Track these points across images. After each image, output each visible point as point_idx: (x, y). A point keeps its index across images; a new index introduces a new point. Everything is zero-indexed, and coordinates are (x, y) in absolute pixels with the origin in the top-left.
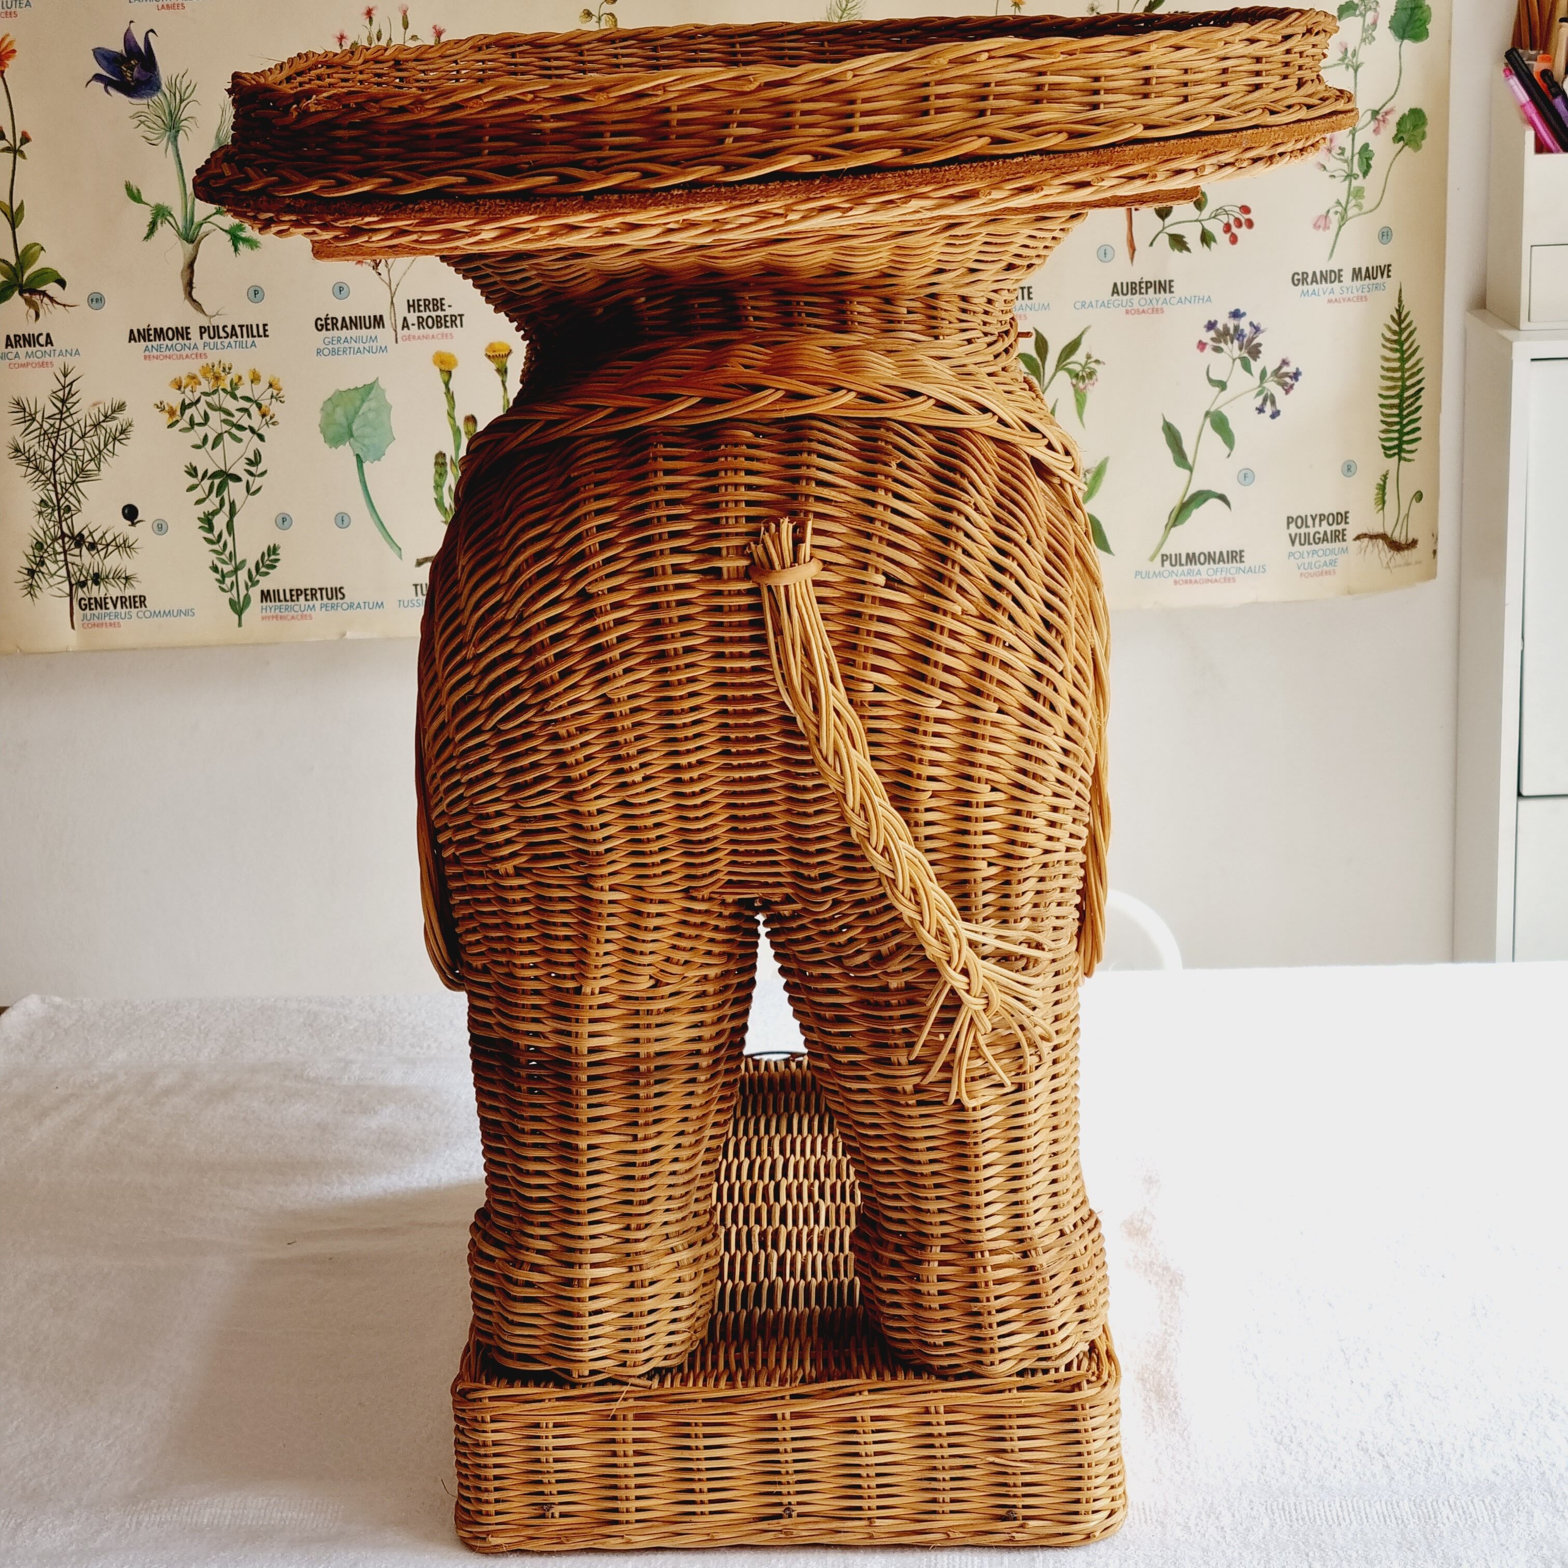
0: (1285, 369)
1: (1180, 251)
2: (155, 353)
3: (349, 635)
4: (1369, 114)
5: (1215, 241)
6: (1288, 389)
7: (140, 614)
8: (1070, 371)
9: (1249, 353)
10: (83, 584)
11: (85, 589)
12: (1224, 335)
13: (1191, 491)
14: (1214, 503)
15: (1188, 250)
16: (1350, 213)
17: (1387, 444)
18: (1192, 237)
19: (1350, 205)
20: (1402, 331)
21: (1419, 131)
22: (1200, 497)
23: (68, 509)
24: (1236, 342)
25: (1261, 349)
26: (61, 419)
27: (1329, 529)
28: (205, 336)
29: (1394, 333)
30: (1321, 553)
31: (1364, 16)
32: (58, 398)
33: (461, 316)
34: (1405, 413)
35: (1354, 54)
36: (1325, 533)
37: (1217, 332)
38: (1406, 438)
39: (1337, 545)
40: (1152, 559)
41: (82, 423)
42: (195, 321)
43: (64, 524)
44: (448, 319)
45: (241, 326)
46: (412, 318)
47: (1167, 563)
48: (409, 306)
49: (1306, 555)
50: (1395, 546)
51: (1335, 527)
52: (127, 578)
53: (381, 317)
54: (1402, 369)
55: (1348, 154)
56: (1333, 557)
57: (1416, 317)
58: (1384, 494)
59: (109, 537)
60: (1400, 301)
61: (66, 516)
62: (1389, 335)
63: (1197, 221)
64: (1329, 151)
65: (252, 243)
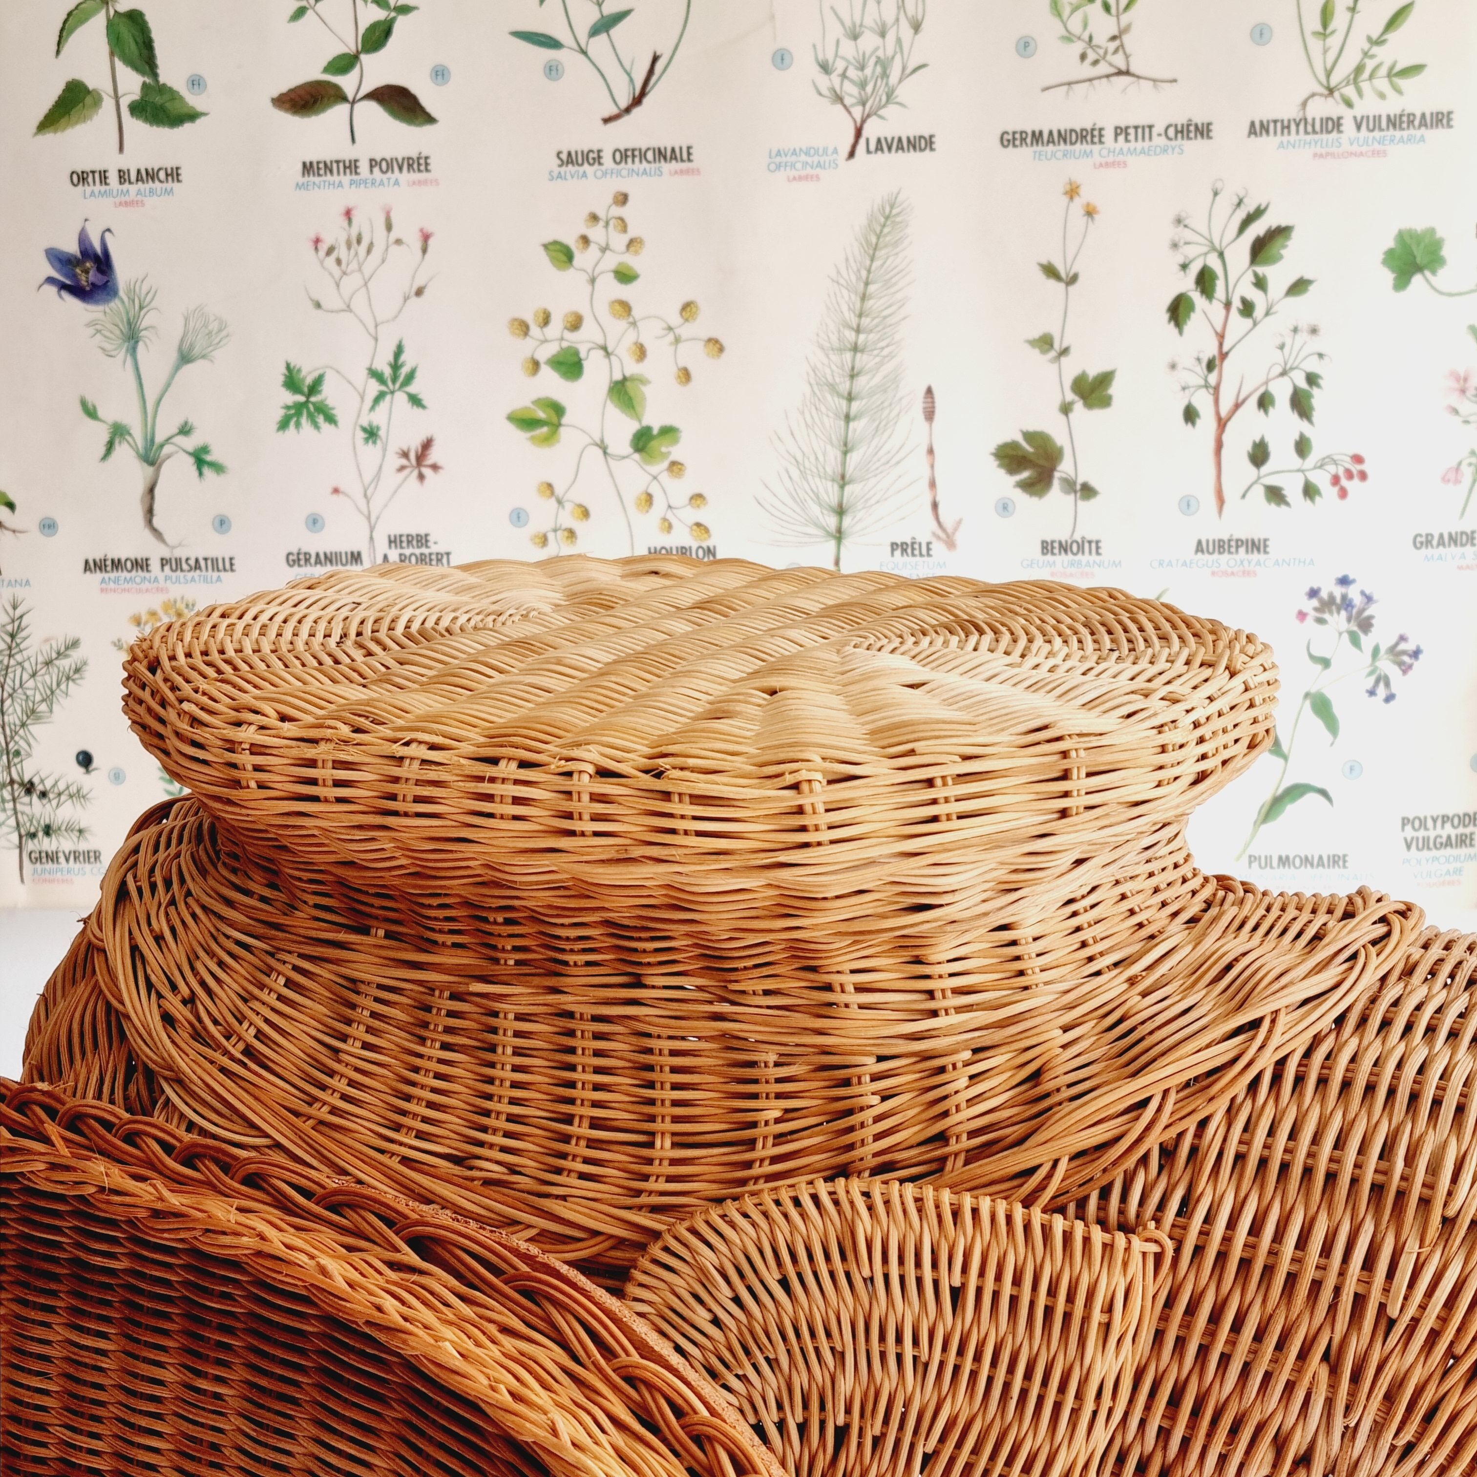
0: (1403, 646)
1: (1278, 505)
2: (112, 585)
5: (1320, 495)
6: (1406, 669)
7: (95, 871)
9: (1359, 626)
10: (33, 836)
11: (36, 841)
12: (1328, 605)
13: (1286, 784)
14: (1312, 798)
15: (1287, 504)
18: (1293, 490)
22: (1295, 792)
23: (17, 753)
24: (1343, 614)
25: (1374, 621)
26: (10, 656)
27: (1453, 833)
28: (167, 568)
30: (1442, 860)
32: (7, 633)
33: (448, 554)
36: (1449, 837)
37: (1321, 601)
39: (1463, 851)
40: (1238, 858)
41: (33, 660)
42: (155, 552)
43: (13, 770)
44: (434, 557)
45: (206, 559)
46: (394, 555)
47: (1256, 866)
48: (390, 542)
49: (1424, 862)
51: (1461, 830)
52: (80, 831)
53: (359, 554)
56: (1458, 865)
59: (61, 786)
61: (16, 760)
63: (1299, 470)
64: (1463, 391)
65: (218, 468)
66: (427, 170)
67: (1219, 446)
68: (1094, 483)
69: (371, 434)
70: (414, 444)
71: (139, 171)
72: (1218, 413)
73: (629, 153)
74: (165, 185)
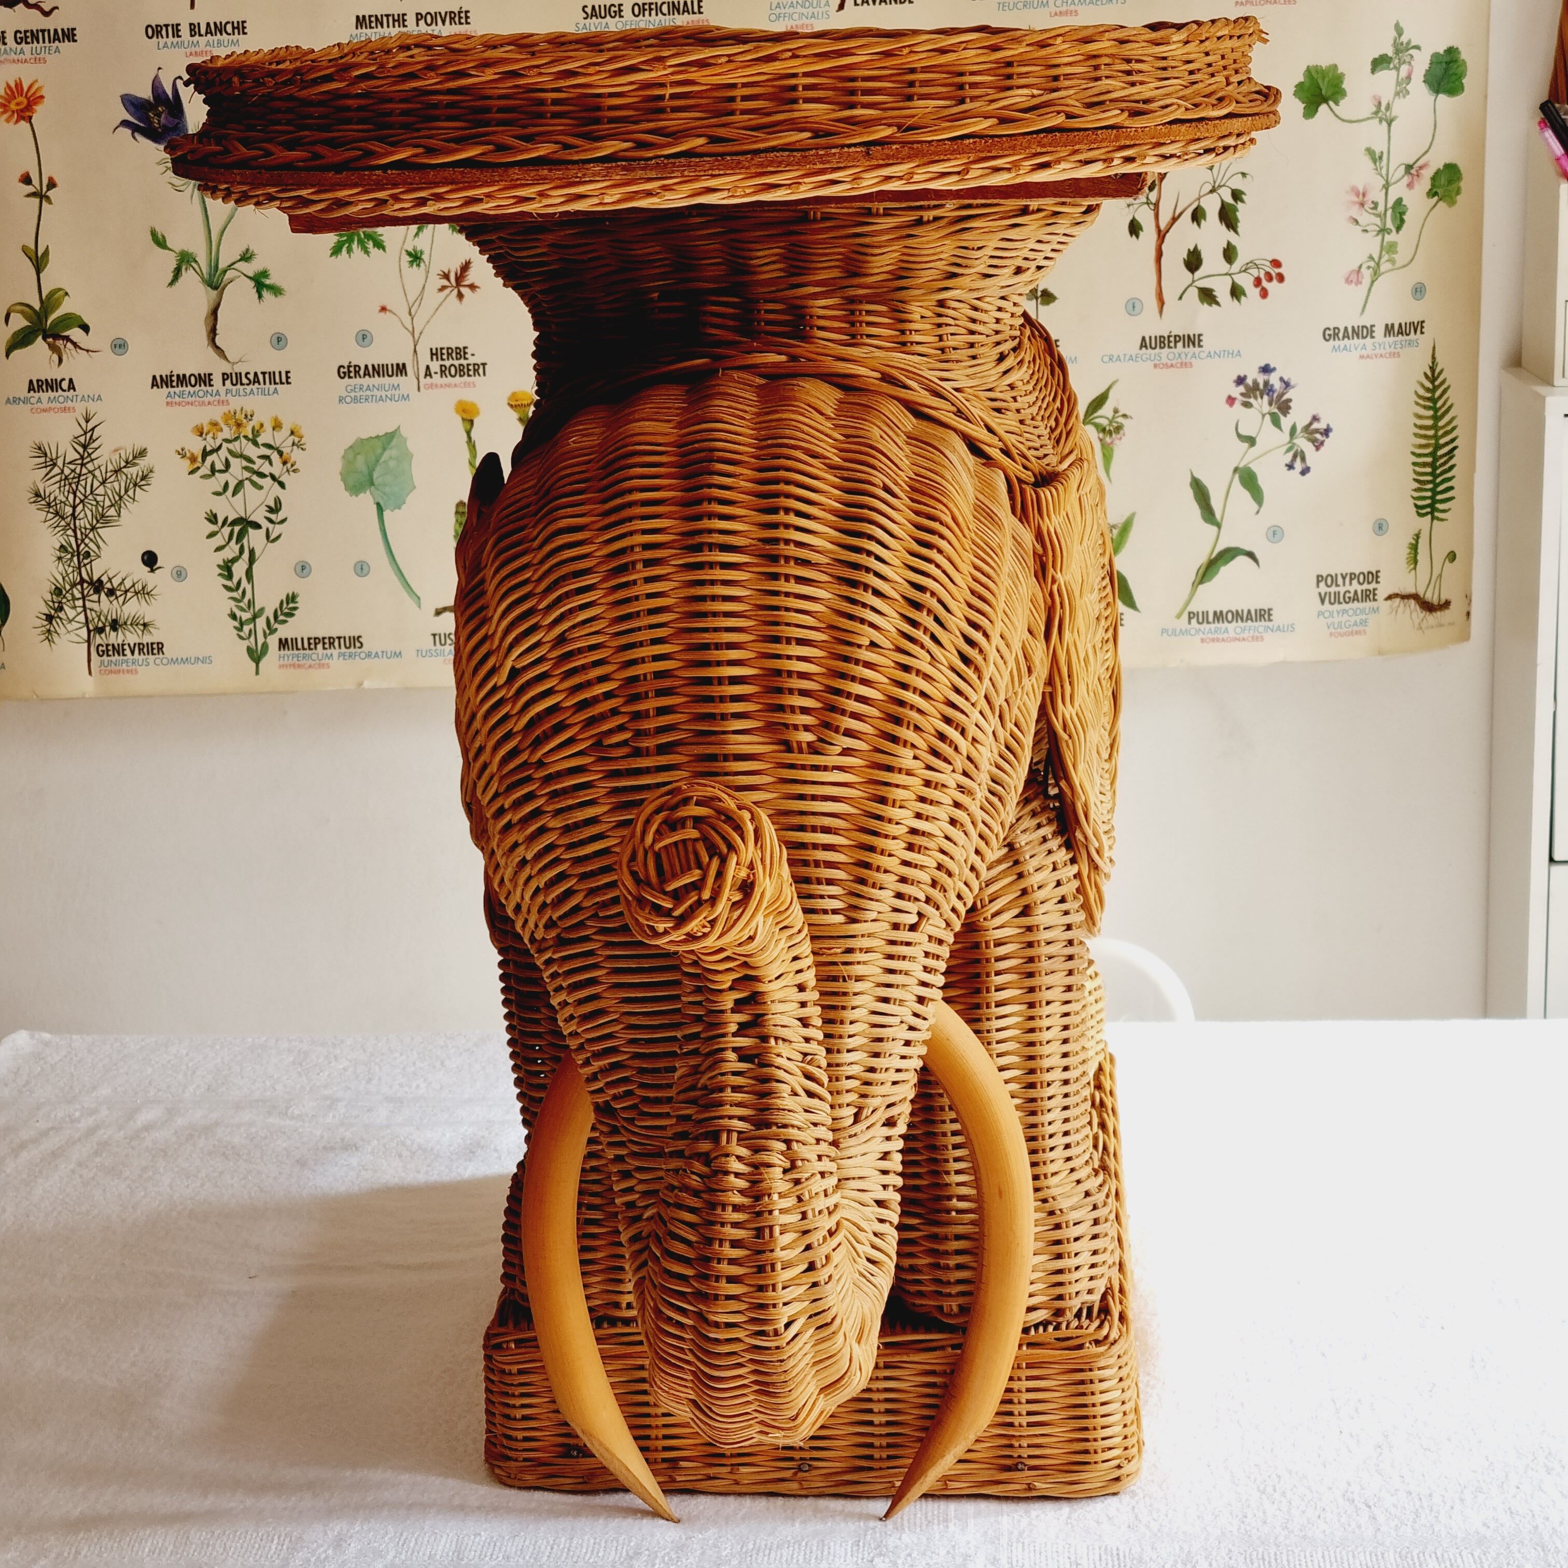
0: (1315, 426)
1: (1210, 304)
2: (177, 399)
3: (367, 684)
4: (1403, 168)
5: (1245, 295)
6: (1318, 446)
7: (158, 661)
8: (1097, 426)
9: (1279, 408)
10: (101, 630)
11: (103, 635)
12: (1253, 390)
13: (1220, 547)
14: (1242, 560)
15: (1218, 304)
16: (1383, 268)
17: (1420, 503)
18: (1222, 290)
19: (1383, 260)
20: (1435, 388)
21: (1455, 186)
22: (1228, 554)
23: (87, 555)
24: (1266, 398)
25: (1291, 404)
26: (82, 465)
27: (1359, 588)
28: (228, 382)
29: (1428, 390)
30: (1351, 612)
31: (1397, 69)
32: (80, 444)
33: (484, 365)
34: (1438, 471)
35: (1388, 107)
36: (1356, 592)
37: (1247, 387)
38: (1439, 497)
39: (1368, 605)
40: (1179, 616)
41: (103, 469)
42: (217, 368)
43: (83, 569)
44: (471, 367)
45: (264, 373)
46: (435, 366)
47: (1194, 621)
48: (432, 354)
49: (1335, 614)
50: (1428, 607)
51: (1366, 586)
52: (145, 625)
53: (404, 365)
54: (1435, 427)
55: (1381, 208)
56: (1364, 617)
57: (1450, 374)
58: (1416, 553)
59: (128, 584)
60: (1434, 358)
61: (86, 561)
62: (1422, 392)
63: (1226, 274)
64: (1362, 205)
65: (276, 291)
66: (467, 23)
67: (1159, 254)
68: (1052, 290)
69: (416, 258)
70: (454, 267)
71: (208, 24)
72: (1158, 226)
73: (647, 7)
74: (231, 37)
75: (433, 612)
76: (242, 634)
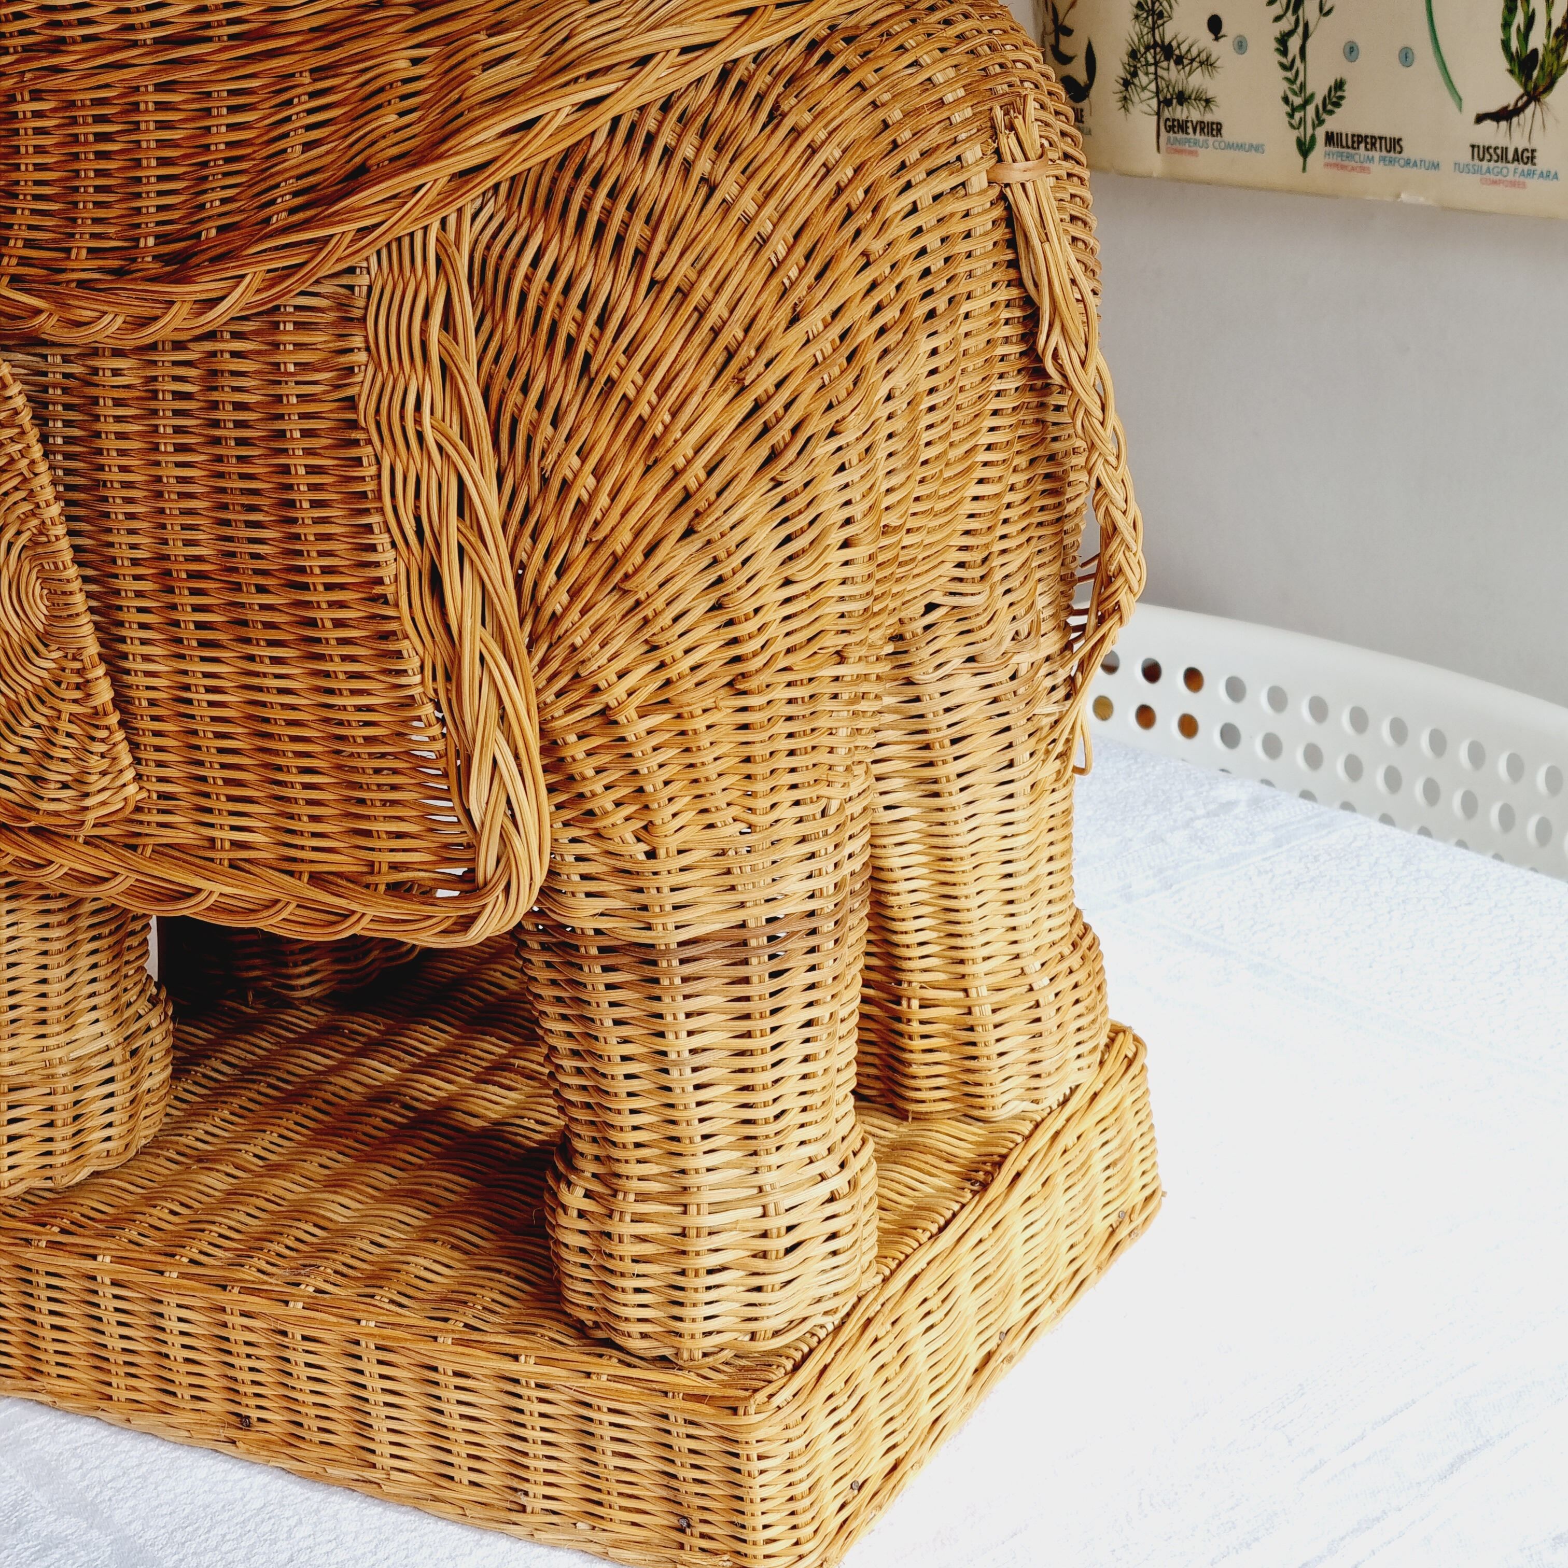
3: (1404, 197)
7: (1217, 144)
10: (1169, 103)
11: (1171, 108)
23: (1161, 15)
43: (1156, 31)
52: (1208, 101)
59: (1194, 52)
61: (1160, 22)
75: (1473, 117)
76: (1293, 122)
